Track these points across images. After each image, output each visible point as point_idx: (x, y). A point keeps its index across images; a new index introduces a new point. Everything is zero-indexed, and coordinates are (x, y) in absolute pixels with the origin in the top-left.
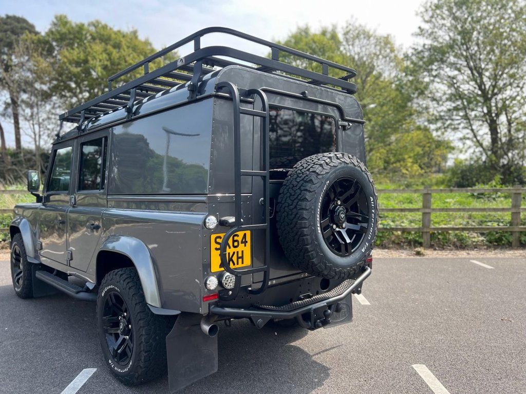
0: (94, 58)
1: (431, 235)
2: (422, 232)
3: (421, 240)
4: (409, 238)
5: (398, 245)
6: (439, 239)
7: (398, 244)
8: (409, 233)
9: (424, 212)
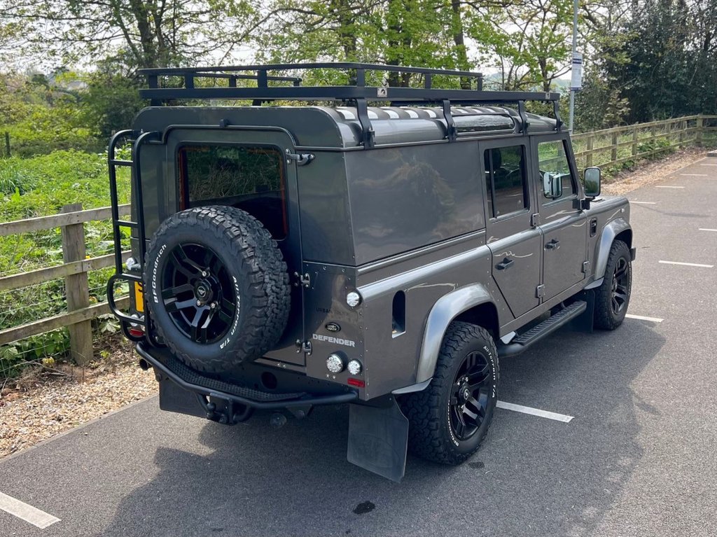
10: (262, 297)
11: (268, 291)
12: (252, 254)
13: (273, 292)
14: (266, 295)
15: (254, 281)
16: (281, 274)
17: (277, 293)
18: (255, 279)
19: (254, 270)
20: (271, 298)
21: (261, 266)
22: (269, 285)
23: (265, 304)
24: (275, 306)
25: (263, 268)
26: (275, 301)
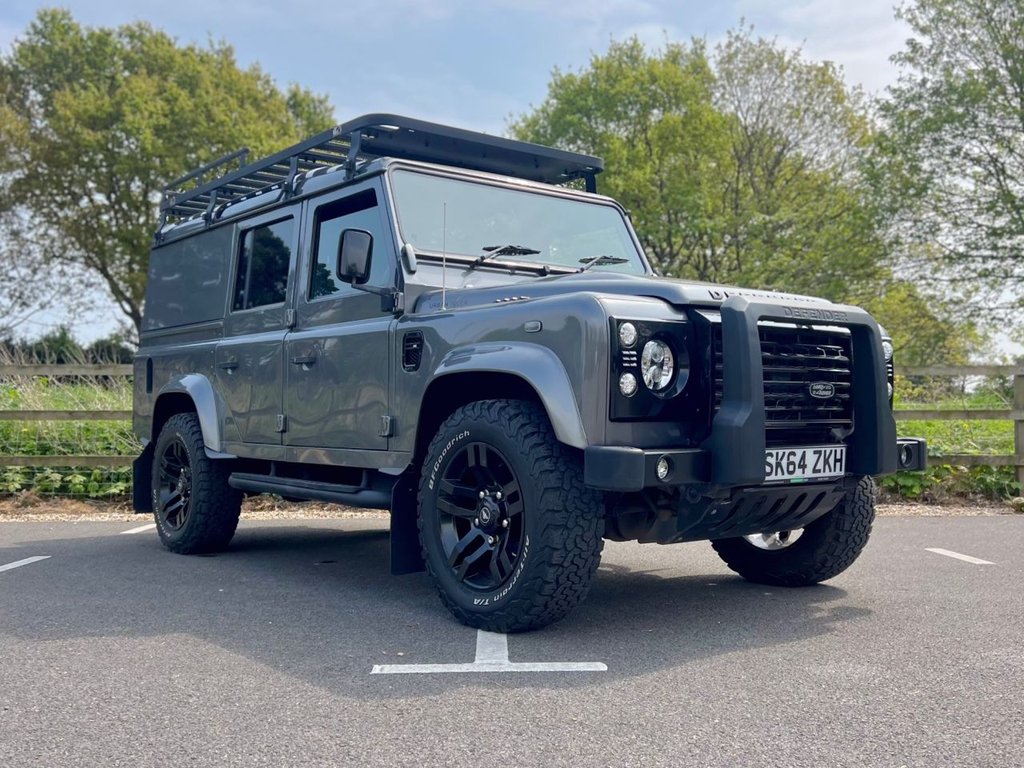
0: (136, 109)
2: (1017, 466)
4: (988, 480)
5: (963, 497)
7: (962, 495)
8: (987, 470)
9: (1018, 419)
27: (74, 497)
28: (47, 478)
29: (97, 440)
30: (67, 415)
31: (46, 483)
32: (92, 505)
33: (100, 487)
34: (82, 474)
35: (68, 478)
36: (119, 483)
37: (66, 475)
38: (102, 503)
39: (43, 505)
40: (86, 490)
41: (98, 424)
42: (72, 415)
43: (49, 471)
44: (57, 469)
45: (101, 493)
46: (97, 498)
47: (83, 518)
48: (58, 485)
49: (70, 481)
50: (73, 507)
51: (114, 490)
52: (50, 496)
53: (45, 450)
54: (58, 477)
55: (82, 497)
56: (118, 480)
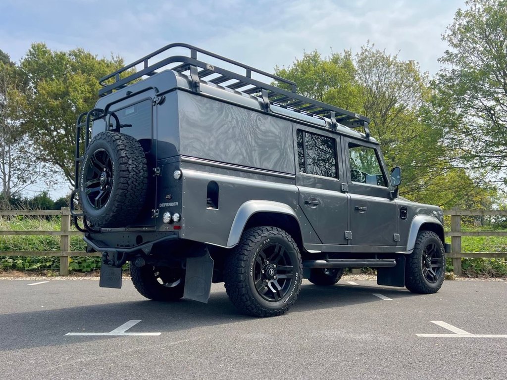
1: (462, 262)
2: (452, 259)
3: (450, 267)
6: (472, 266)
10: (125, 171)
11: (130, 169)
12: (123, 148)
13: (133, 171)
14: (128, 170)
15: (121, 162)
16: (141, 164)
17: (137, 173)
18: (122, 160)
19: (122, 156)
20: (132, 173)
21: (127, 155)
22: (131, 166)
23: (127, 176)
24: (135, 180)
25: (129, 157)
26: (135, 176)
27: (18, 270)
28: (7, 261)
29: (30, 244)
30: (15, 233)
31: (6, 263)
32: (25, 273)
33: (30, 265)
34: (22, 260)
35: (15, 261)
36: (38, 264)
37: (14, 260)
38: (30, 272)
39: (4, 273)
40: (24, 267)
41: (30, 237)
42: (17, 233)
43: (8, 258)
44: (11, 257)
45: (29, 268)
46: (28, 270)
47: (20, 279)
48: (11, 264)
49: (16, 262)
50: (17, 274)
51: (35, 267)
52: (7, 269)
53: (7, 248)
54: (11, 260)
55: (21, 270)
56: (38, 262)
